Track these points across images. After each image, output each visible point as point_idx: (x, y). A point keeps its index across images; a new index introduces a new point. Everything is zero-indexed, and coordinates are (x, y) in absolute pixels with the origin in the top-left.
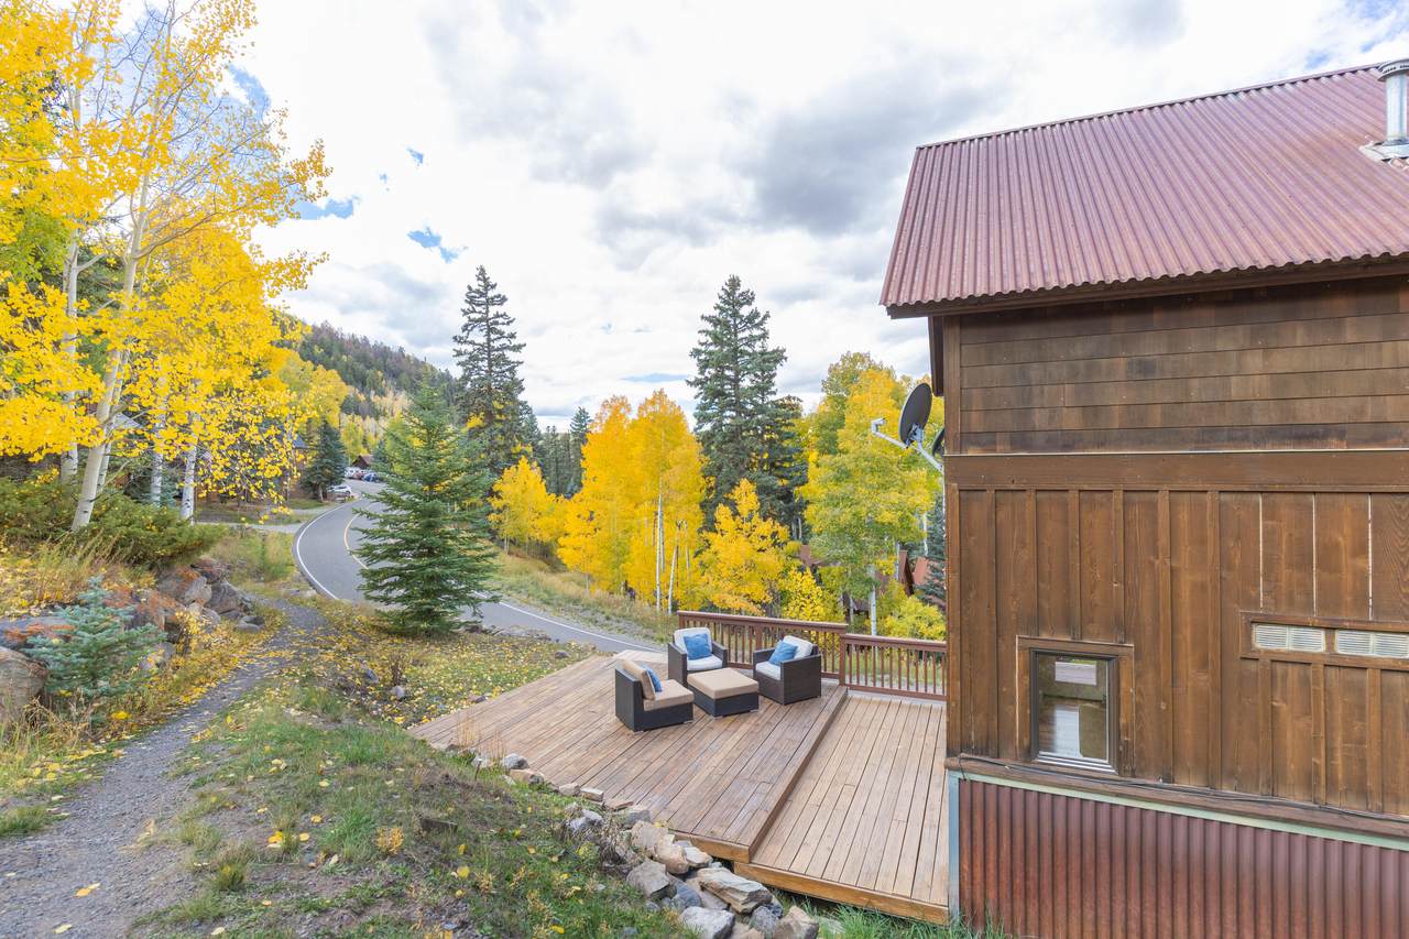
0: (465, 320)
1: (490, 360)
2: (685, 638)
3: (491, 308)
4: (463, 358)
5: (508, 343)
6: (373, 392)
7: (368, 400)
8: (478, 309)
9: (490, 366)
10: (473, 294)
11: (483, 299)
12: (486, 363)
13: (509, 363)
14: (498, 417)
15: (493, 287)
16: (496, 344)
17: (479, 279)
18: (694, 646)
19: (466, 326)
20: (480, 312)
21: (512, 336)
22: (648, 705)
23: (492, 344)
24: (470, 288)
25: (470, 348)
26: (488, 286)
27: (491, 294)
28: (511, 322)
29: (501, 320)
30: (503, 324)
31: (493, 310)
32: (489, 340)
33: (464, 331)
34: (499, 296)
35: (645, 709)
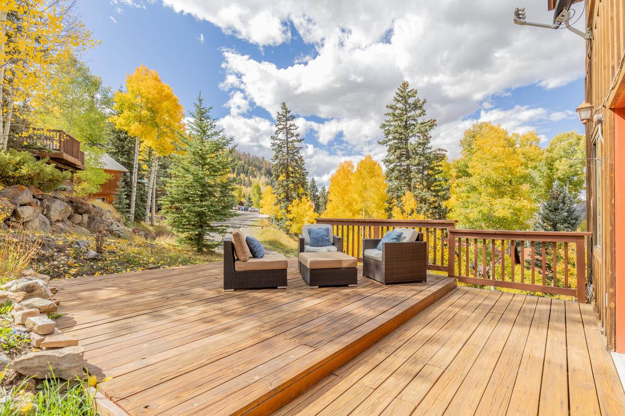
0: (276, 129)
1: (288, 148)
2: (309, 230)
3: (288, 122)
4: (275, 147)
5: (296, 139)
6: (251, 176)
7: (249, 180)
8: (282, 123)
9: (288, 151)
10: (280, 116)
11: (285, 118)
12: (286, 149)
13: (296, 148)
14: (291, 175)
15: (289, 112)
16: (290, 140)
17: (282, 109)
18: (315, 236)
19: (277, 131)
20: (283, 125)
21: (298, 135)
22: (239, 266)
23: (288, 140)
24: (278, 113)
25: (278, 142)
26: (288, 112)
27: (288, 115)
28: (297, 128)
29: (292, 128)
30: (294, 129)
31: (289, 123)
32: (287, 138)
33: (276, 134)
34: (292, 116)
35: (236, 269)
